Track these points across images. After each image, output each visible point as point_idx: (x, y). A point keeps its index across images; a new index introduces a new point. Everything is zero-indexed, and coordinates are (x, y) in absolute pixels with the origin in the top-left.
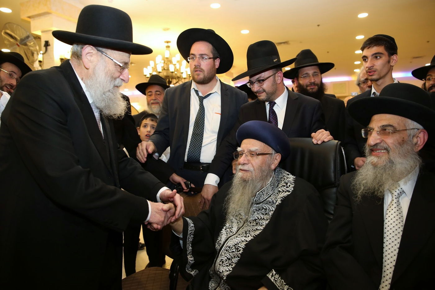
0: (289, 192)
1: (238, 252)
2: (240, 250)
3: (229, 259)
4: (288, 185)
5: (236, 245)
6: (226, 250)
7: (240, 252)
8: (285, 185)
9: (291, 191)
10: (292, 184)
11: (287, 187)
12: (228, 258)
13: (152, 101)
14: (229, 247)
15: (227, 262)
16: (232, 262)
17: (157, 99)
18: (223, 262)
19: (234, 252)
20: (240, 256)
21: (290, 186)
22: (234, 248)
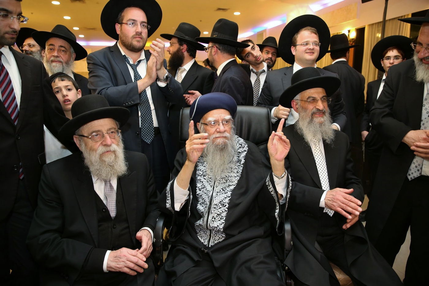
0: (246, 151)
1: (224, 207)
2: (226, 205)
3: (219, 215)
4: (243, 146)
5: (221, 202)
6: (215, 208)
7: (227, 206)
8: (241, 146)
9: (246, 150)
10: (246, 145)
11: (243, 148)
12: (217, 214)
13: (52, 58)
14: (216, 205)
15: (218, 217)
16: (222, 216)
17: (60, 56)
18: (215, 218)
19: (221, 208)
20: (227, 210)
21: (244, 146)
22: (220, 205)
